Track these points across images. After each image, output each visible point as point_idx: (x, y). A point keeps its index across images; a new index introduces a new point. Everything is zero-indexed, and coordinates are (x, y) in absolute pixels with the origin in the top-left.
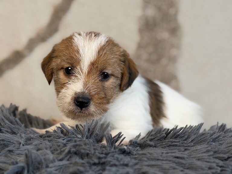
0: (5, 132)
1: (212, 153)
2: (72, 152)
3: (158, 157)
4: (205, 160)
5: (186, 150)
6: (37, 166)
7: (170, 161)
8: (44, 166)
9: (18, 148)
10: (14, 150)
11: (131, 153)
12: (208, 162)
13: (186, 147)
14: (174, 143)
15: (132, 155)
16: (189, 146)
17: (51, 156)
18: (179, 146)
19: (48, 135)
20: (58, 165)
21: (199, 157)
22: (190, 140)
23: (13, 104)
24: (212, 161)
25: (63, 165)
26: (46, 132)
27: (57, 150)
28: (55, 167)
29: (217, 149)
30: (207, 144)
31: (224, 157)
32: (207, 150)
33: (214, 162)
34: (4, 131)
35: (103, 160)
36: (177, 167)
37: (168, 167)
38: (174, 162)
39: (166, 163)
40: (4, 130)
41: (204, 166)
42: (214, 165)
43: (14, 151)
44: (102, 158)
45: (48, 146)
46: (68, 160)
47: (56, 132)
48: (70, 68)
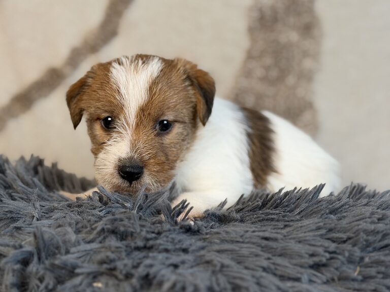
0: (18, 199)
1: (323, 231)
2: (106, 230)
3: (236, 238)
4: (309, 242)
5: (286, 226)
6: (52, 251)
7: (254, 243)
8: (63, 251)
9: (31, 224)
10: (23, 227)
11: (200, 231)
12: (314, 245)
13: (288, 221)
14: (270, 216)
15: (202, 234)
16: (292, 221)
17: (73, 237)
18: (278, 221)
19: (79, 204)
20: (83, 249)
21: (300, 237)
22: (298, 210)
23: (35, 155)
24: (319, 244)
25: (91, 250)
26: (78, 199)
27: (86, 227)
28: (78, 252)
29: (333, 225)
30: (321, 217)
31: (341, 238)
32: (318, 227)
33: (321, 246)
34: (16, 198)
35: (151, 243)
36: (261, 253)
37: (248, 253)
38: (259, 246)
39: (246, 248)
40: (16, 196)
41: (303, 252)
42: (320, 250)
43: (22, 229)
44: (151, 239)
45: (73, 221)
46: (101, 242)
47: (91, 199)
48: (110, 119)
